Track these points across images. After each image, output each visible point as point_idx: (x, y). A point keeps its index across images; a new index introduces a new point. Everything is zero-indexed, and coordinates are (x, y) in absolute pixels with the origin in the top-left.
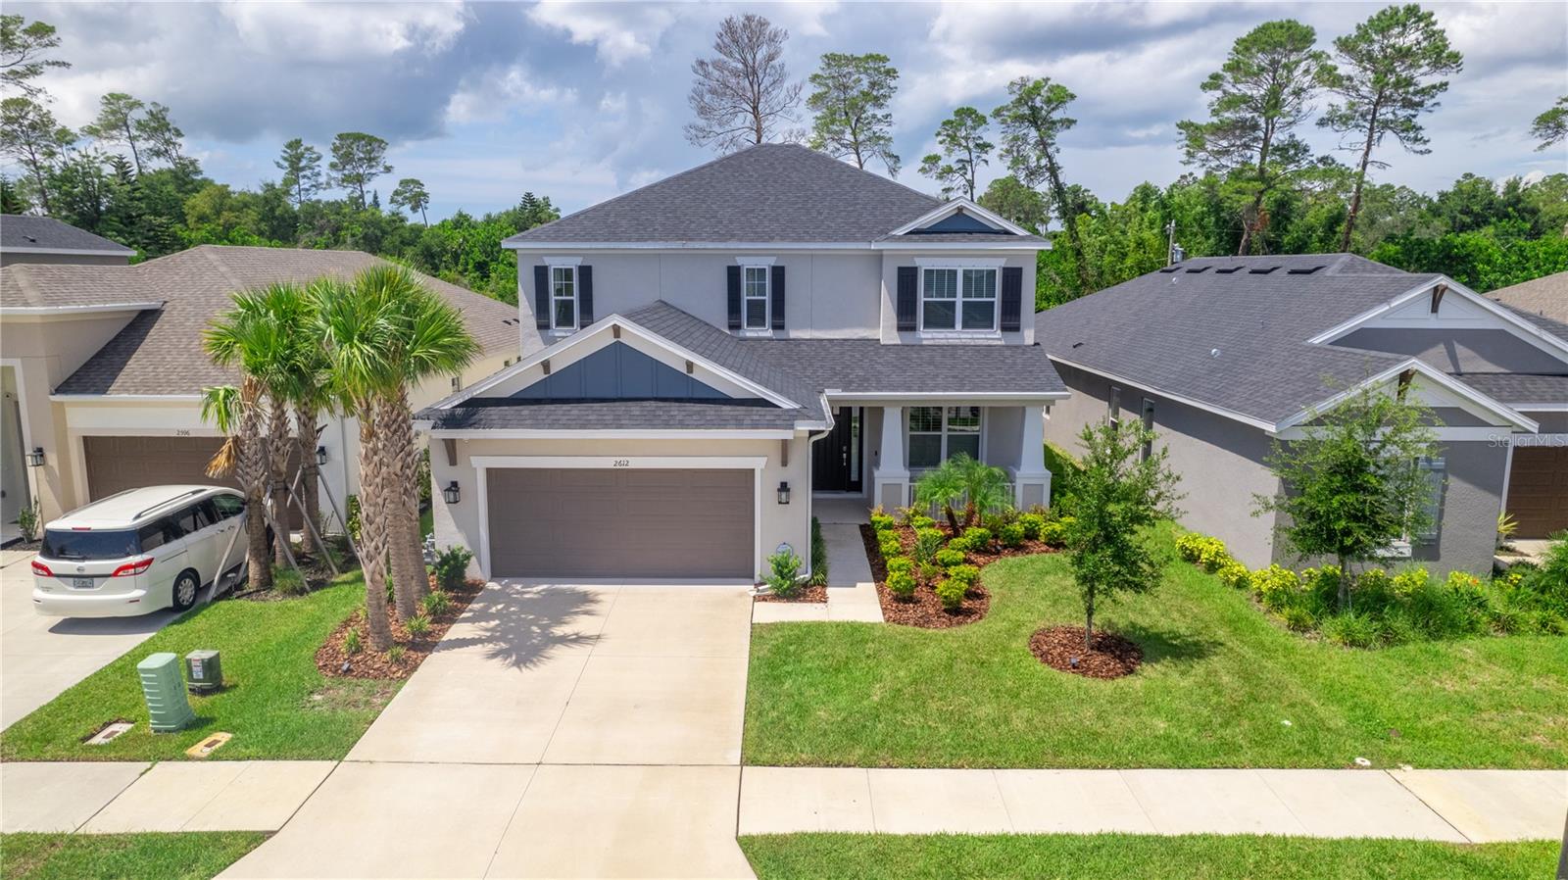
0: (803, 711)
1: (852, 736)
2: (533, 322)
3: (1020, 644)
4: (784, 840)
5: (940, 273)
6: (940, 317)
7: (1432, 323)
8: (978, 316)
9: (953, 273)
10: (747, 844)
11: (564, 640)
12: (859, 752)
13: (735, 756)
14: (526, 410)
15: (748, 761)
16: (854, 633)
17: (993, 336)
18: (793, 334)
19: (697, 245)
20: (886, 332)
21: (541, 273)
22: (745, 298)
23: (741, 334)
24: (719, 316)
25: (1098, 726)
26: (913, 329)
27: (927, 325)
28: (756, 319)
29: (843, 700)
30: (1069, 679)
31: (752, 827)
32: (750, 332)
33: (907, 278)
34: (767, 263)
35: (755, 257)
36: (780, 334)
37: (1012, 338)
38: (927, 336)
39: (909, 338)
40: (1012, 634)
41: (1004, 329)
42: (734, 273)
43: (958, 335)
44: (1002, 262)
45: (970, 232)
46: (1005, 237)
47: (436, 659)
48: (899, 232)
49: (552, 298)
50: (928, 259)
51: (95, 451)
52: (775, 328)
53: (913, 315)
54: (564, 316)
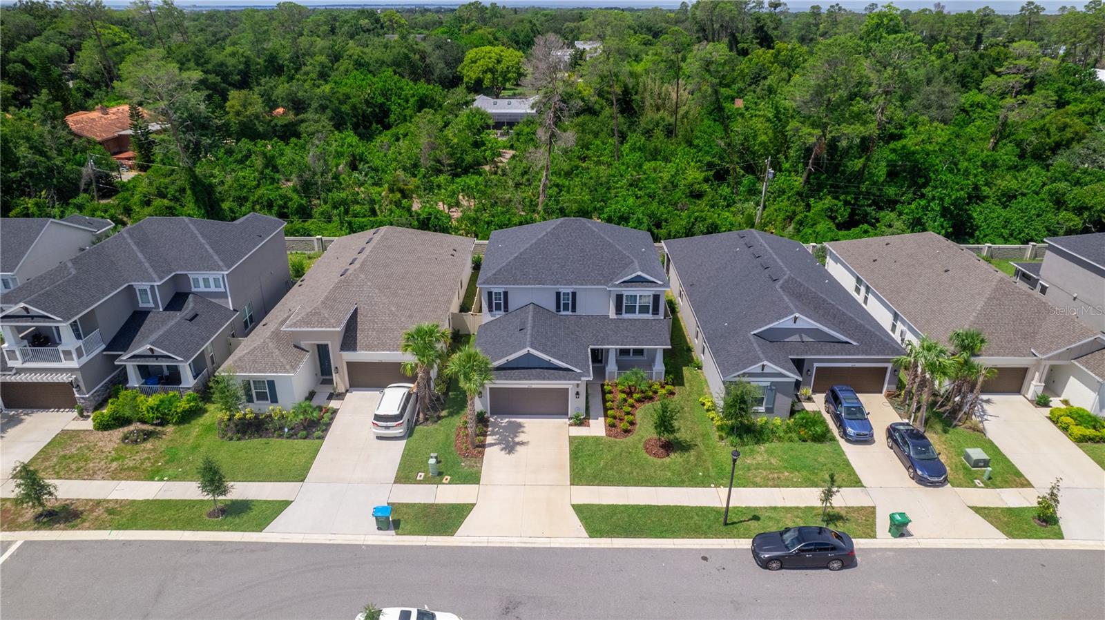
0: (583, 469)
1: (595, 477)
2: (487, 309)
3: (641, 446)
4: (581, 505)
5: (631, 296)
6: (631, 309)
7: (794, 326)
8: (644, 309)
9: (636, 296)
10: (573, 506)
11: (518, 443)
12: (597, 482)
13: (569, 483)
14: (502, 373)
15: (571, 484)
16: (597, 440)
17: (649, 316)
18: (579, 313)
19: (546, 286)
20: (612, 314)
21: (490, 294)
22: (562, 302)
23: (561, 313)
24: (553, 308)
25: (653, 475)
26: (621, 314)
27: (626, 312)
28: (566, 308)
29: (593, 466)
30: (651, 458)
31: (574, 502)
32: (563, 313)
33: (619, 298)
34: (570, 291)
35: (566, 289)
36: (574, 314)
37: (656, 317)
38: (625, 316)
39: (620, 317)
40: (640, 441)
41: (653, 314)
42: (558, 294)
43: (637, 316)
44: (653, 293)
45: (642, 282)
46: (654, 285)
47: (487, 451)
48: (617, 283)
49: (494, 302)
50: (627, 291)
51: (350, 365)
52: (572, 311)
53: (621, 310)
54: (498, 307)
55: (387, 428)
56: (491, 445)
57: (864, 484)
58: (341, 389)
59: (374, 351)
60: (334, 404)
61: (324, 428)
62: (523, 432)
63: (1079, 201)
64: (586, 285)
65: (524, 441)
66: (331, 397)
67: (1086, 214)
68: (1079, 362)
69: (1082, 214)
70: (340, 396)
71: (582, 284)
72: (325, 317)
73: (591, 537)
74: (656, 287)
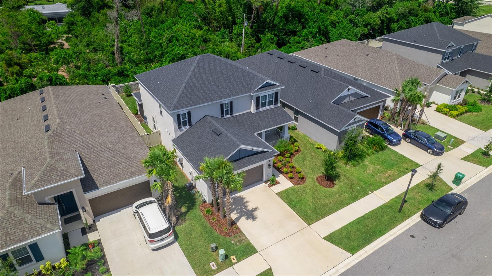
0: (305, 211)
1: (316, 214)
2: (177, 127)
4: (327, 236)
5: (264, 96)
6: (264, 105)
7: (348, 93)
8: (270, 103)
9: (266, 96)
10: (324, 238)
11: (252, 211)
13: (307, 225)
17: (273, 106)
18: (234, 115)
19: (215, 102)
20: (253, 110)
21: (179, 116)
22: (224, 110)
23: (224, 118)
24: (219, 115)
25: (341, 199)
26: (259, 108)
27: (261, 107)
28: (227, 114)
29: (308, 207)
30: (329, 189)
31: (323, 236)
32: (226, 117)
33: (258, 99)
34: (229, 101)
35: (226, 101)
36: (232, 115)
37: (276, 106)
38: (261, 109)
39: (258, 111)
40: (313, 181)
41: (275, 104)
42: (222, 105)
43: (267, 107)
44: (275, 91)
45: (269, 86)
46: (275, 86)
47: (239, 224)
48: (256, 90)
49: (182, 121)
50: (262, 94)
51: (92, 202)
52: (231, 115)
53: (259, 106)
54: (185, 124)
55: (162, 240)
56: (238, 219)
57: (421, 165)
58: (90, 222)
59: (113, 183)
60: (92, 237)
61: (103, 261)
62: (247, 202)
63: (366, 22)
64: (239, 95)
65: (254, 207)
66: (84, 231)
67: (369, 27)
68: (439, 84)
69: (367, 27)
70: (92, 228)
71: (236, 95)
72: (62, 170)
73: (353, 254)
74: (277, 87)
